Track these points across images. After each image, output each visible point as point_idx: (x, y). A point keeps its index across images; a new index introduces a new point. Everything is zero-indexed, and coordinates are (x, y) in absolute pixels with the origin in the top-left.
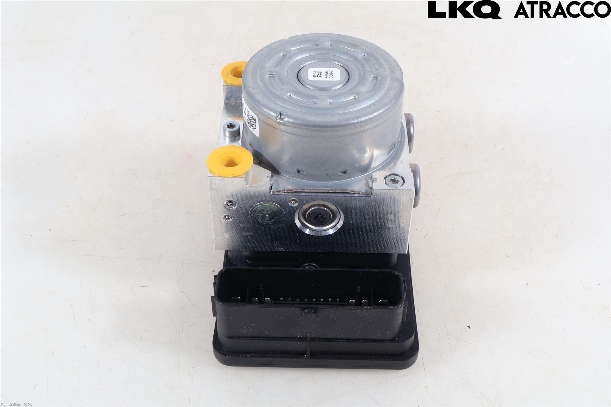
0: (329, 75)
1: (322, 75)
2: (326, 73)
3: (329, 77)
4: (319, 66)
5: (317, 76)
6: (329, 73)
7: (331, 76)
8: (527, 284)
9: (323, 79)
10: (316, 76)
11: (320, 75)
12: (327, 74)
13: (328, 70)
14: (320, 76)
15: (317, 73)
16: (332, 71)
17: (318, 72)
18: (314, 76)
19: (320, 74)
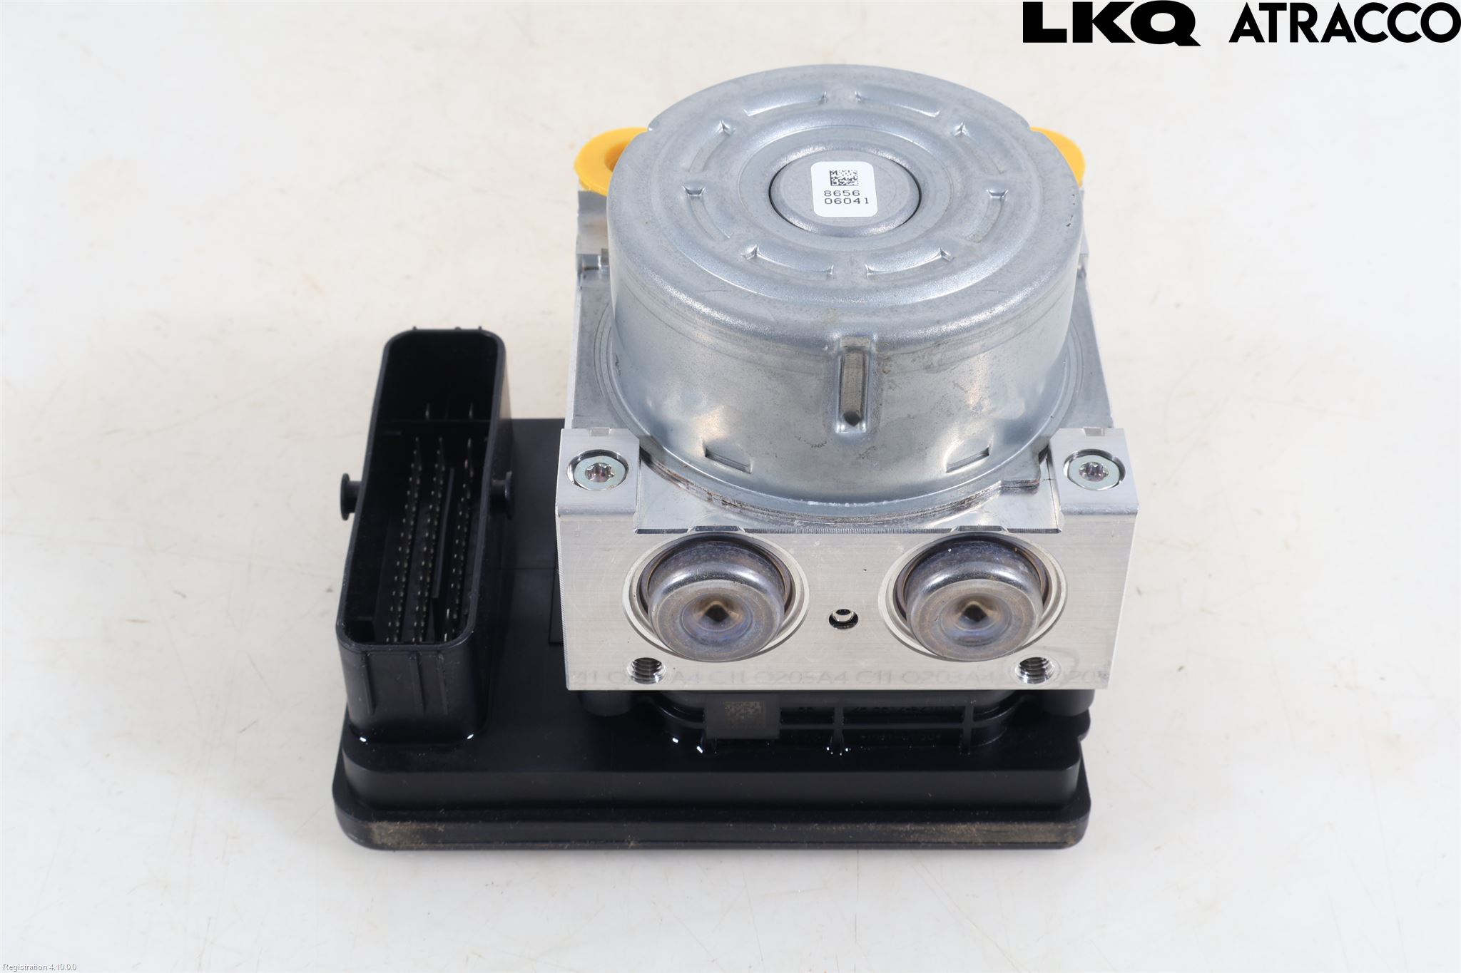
8: (1181, 668)
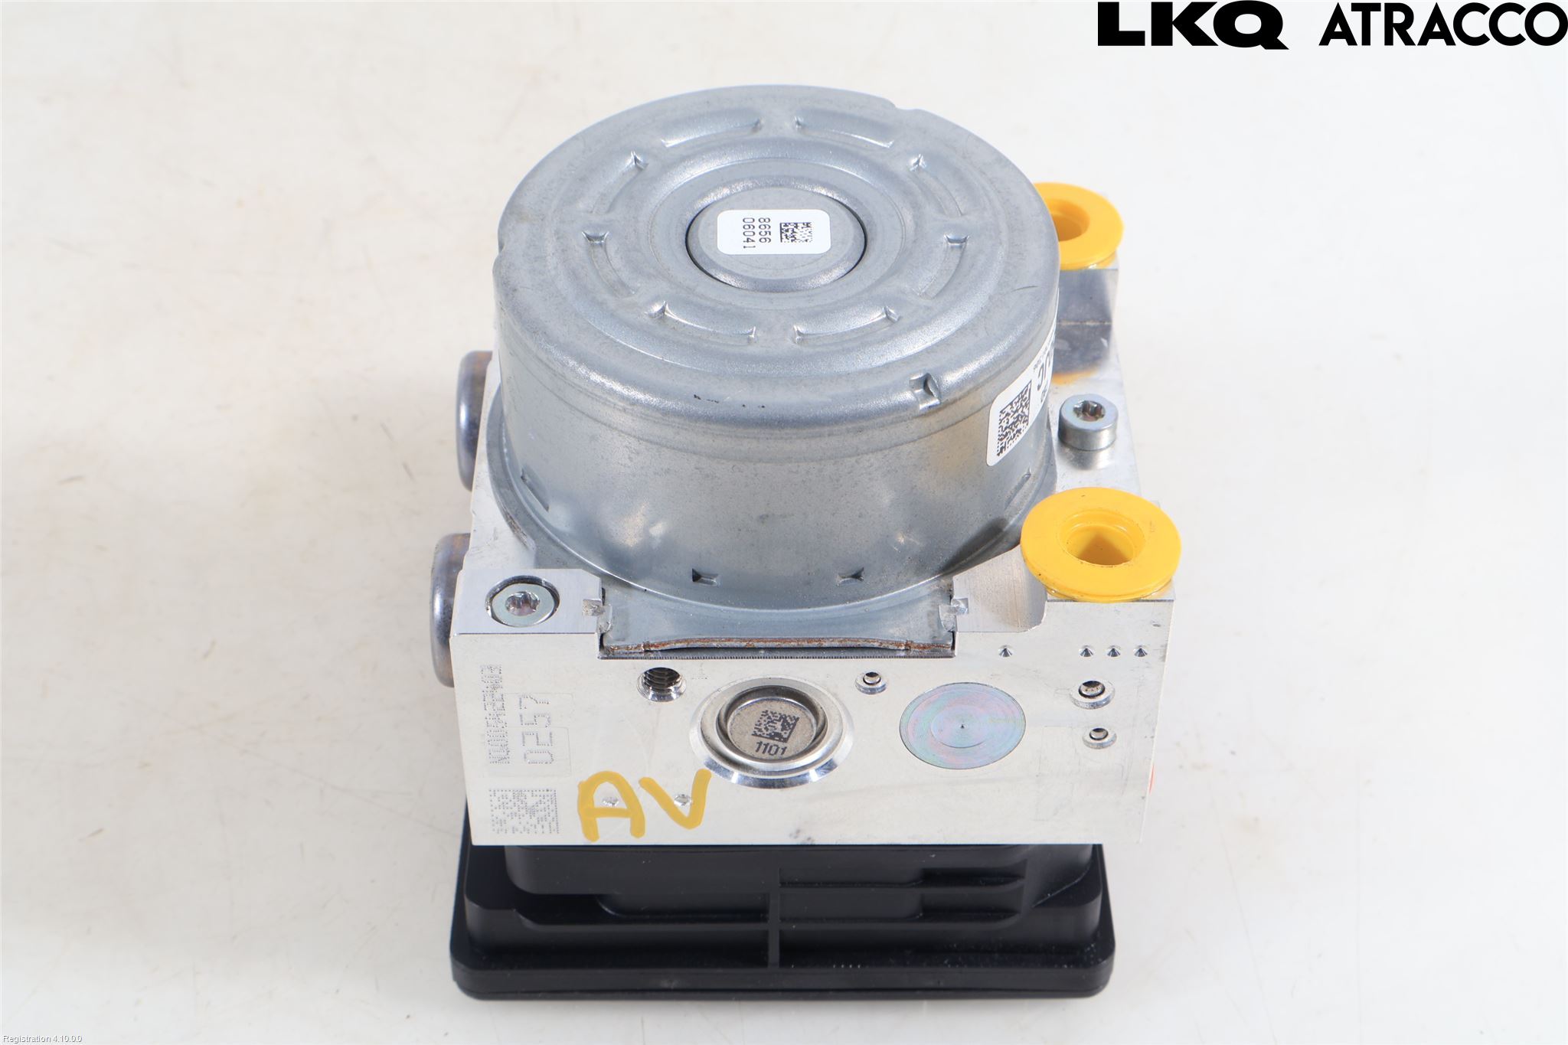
0: (757, 230)
1: (781, 229)
2: (768, 236)
3: (757, 224)
4: (791, 261)
5: (796, 227)
6: (757, 237)
7: (748, 226)
9: (779, 216)
10: (800, 225)
11: (787, 231)
12: (763, 233)
13: (761, 249)
14: (786, 225)
15: (797, 236)
16: (746, 244)
17: (794, 239)
18: (808, 225)
19: (789, 234)
